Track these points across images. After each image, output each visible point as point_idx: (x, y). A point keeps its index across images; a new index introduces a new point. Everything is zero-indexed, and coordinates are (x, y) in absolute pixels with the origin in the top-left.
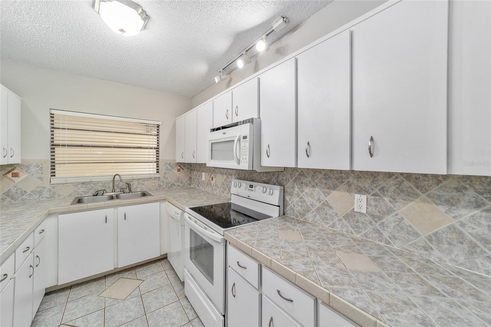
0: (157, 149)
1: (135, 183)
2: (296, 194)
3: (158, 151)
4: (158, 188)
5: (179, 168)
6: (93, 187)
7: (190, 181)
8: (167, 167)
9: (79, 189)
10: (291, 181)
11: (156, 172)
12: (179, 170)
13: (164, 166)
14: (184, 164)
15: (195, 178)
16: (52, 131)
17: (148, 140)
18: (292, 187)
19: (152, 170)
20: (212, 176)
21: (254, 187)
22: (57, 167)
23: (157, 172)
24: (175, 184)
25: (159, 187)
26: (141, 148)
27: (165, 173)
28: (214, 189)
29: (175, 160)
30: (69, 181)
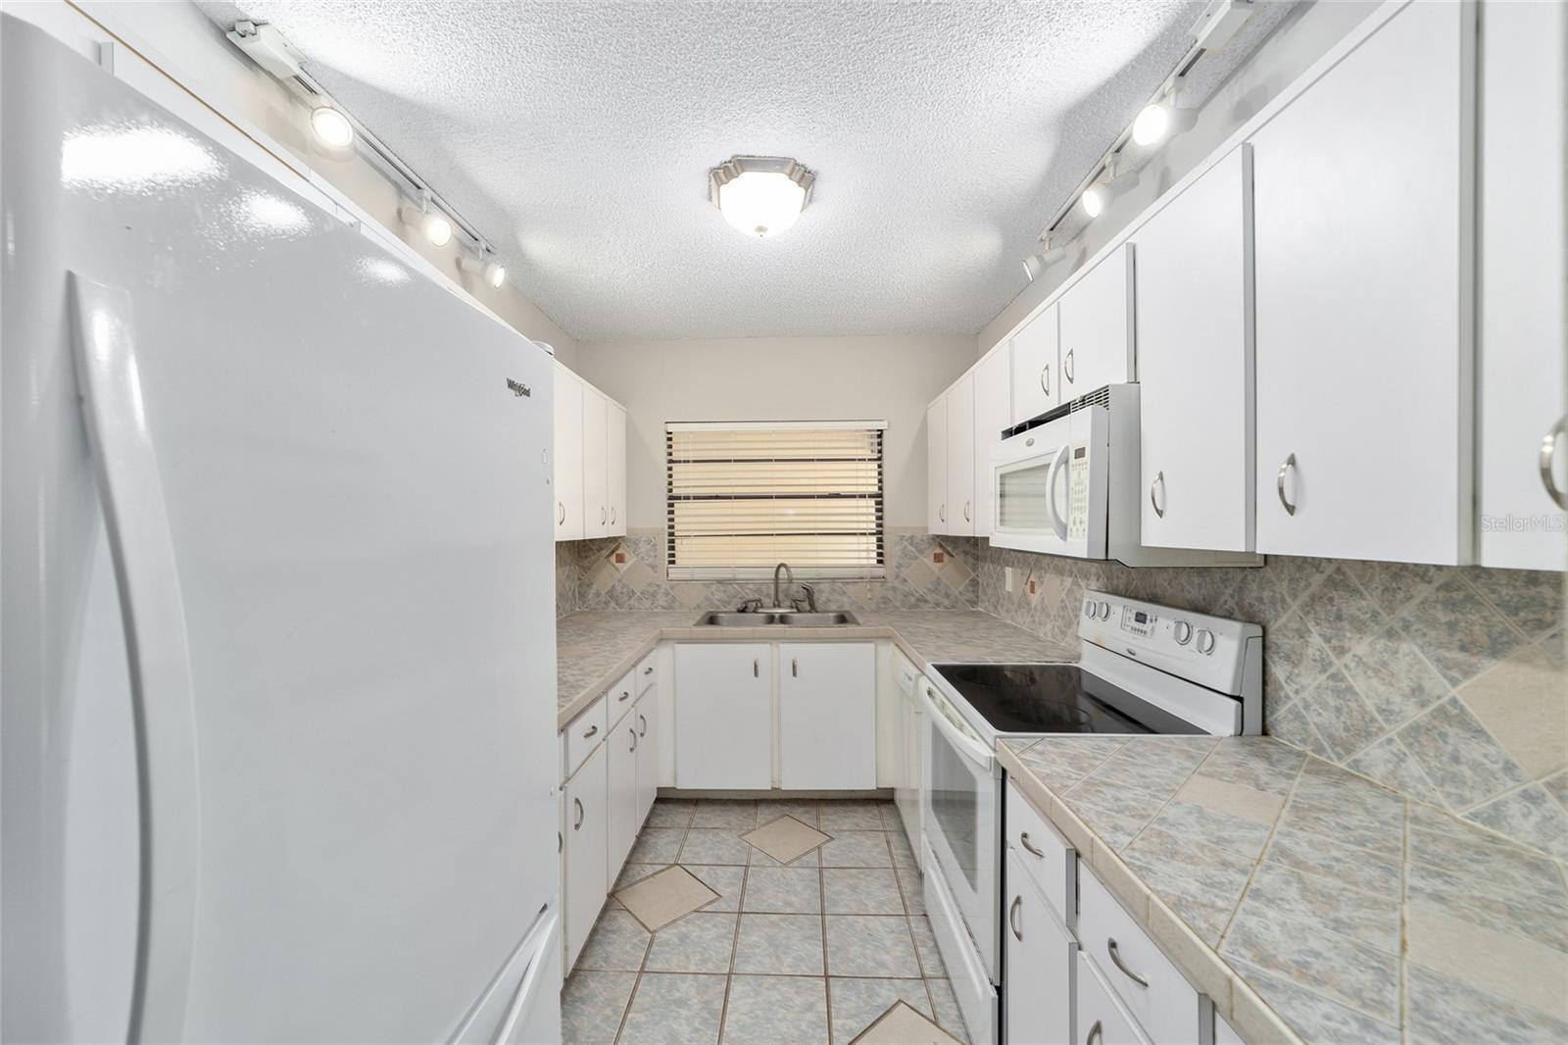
0: (878, 497)
1: (825, 587)
2: (1315, 660)
3: (880, 503)
4: (882, 606)
5: (938, 551)
6: (738, 593)
7: (973, 591)
8: (906, 547)
9: (712, 593)
10: (1295, 606)
11: (875, 561)
12: (938, 558)
13: (896, 544)
14: (954, 541)
15: (987, 585)
16: (670, 469)
17: (854, 474)
18: (1297, 630)
19: (864, 554)
20: (1032, 579)
21: (1151, 621)
22: (678, 541)
23: (880, 562)
24: (929, 597)
25: (885, 603)
26: (837, 496)
27: (899, 566)
28: (1037, 620)
29: (927, 529)
30: (696, 577)
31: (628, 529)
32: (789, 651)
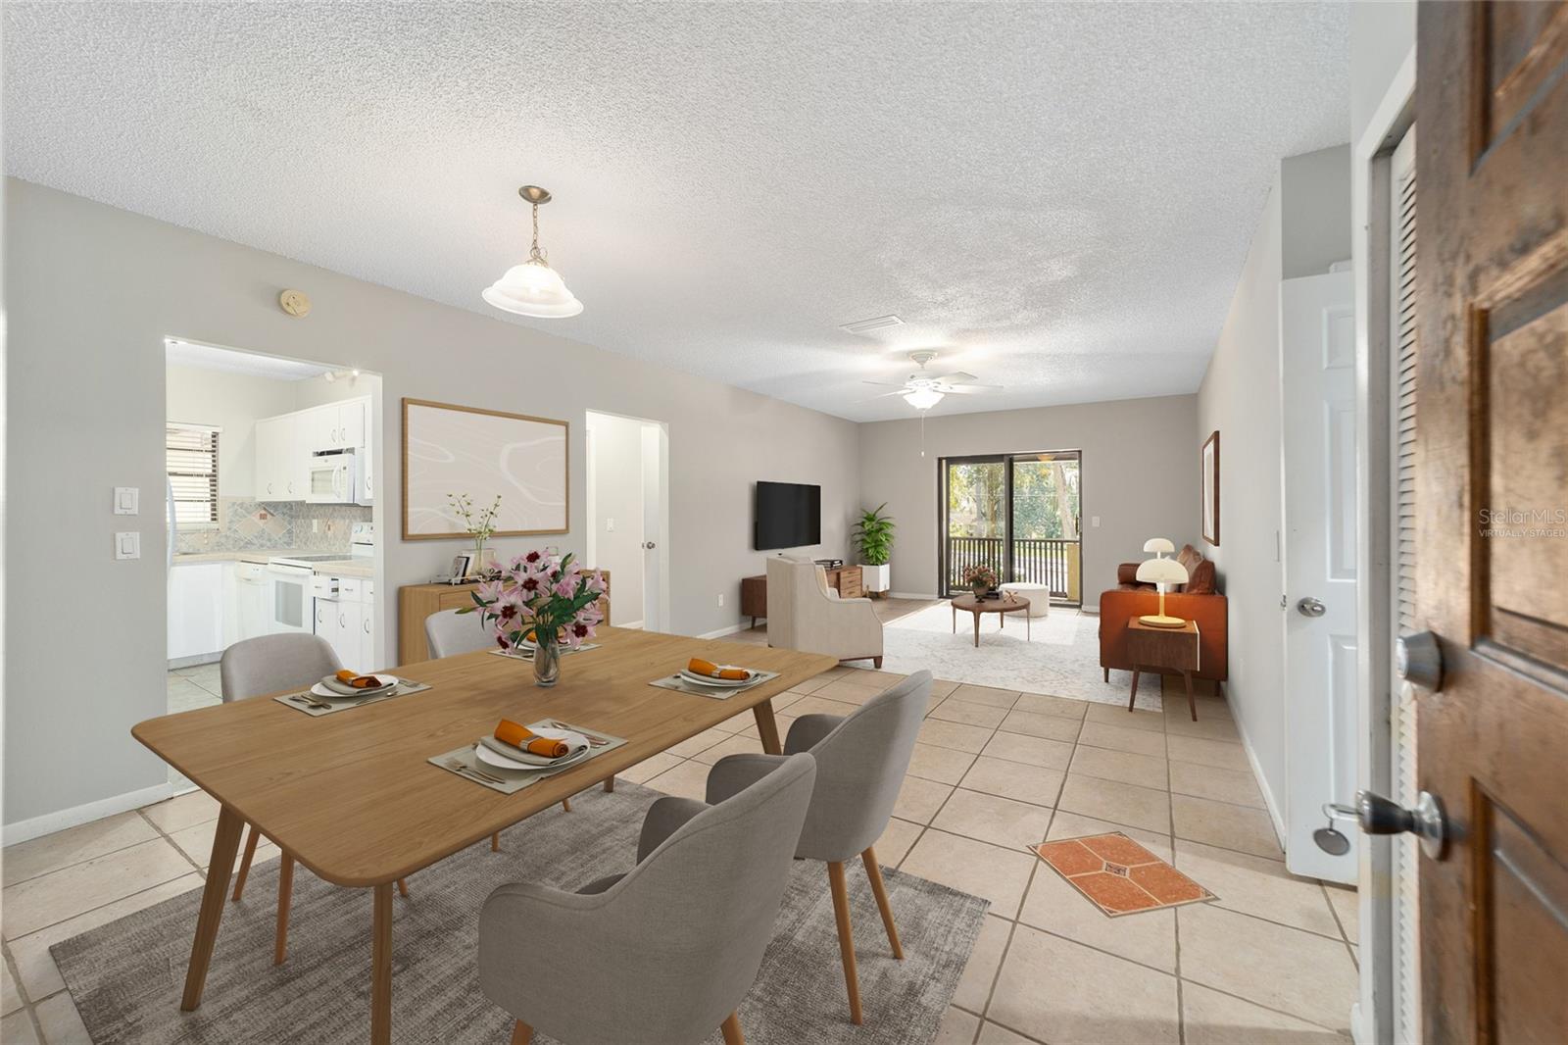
0: (213, 478)
3: (215, 481)
5: (263, 512)
7: (289, 536)
8: (236, 510)
11: (209, 519)
12: (263, 517)
13: (229, 508)
14: (276, 505)
15: (299, 532)
17: (192, 460)
19: (202, 514)
23: (214, 519)
24: (255, 541)
25: (218, 546)
27: (231, 522)
28: (331, 543)
29: (254, 498)
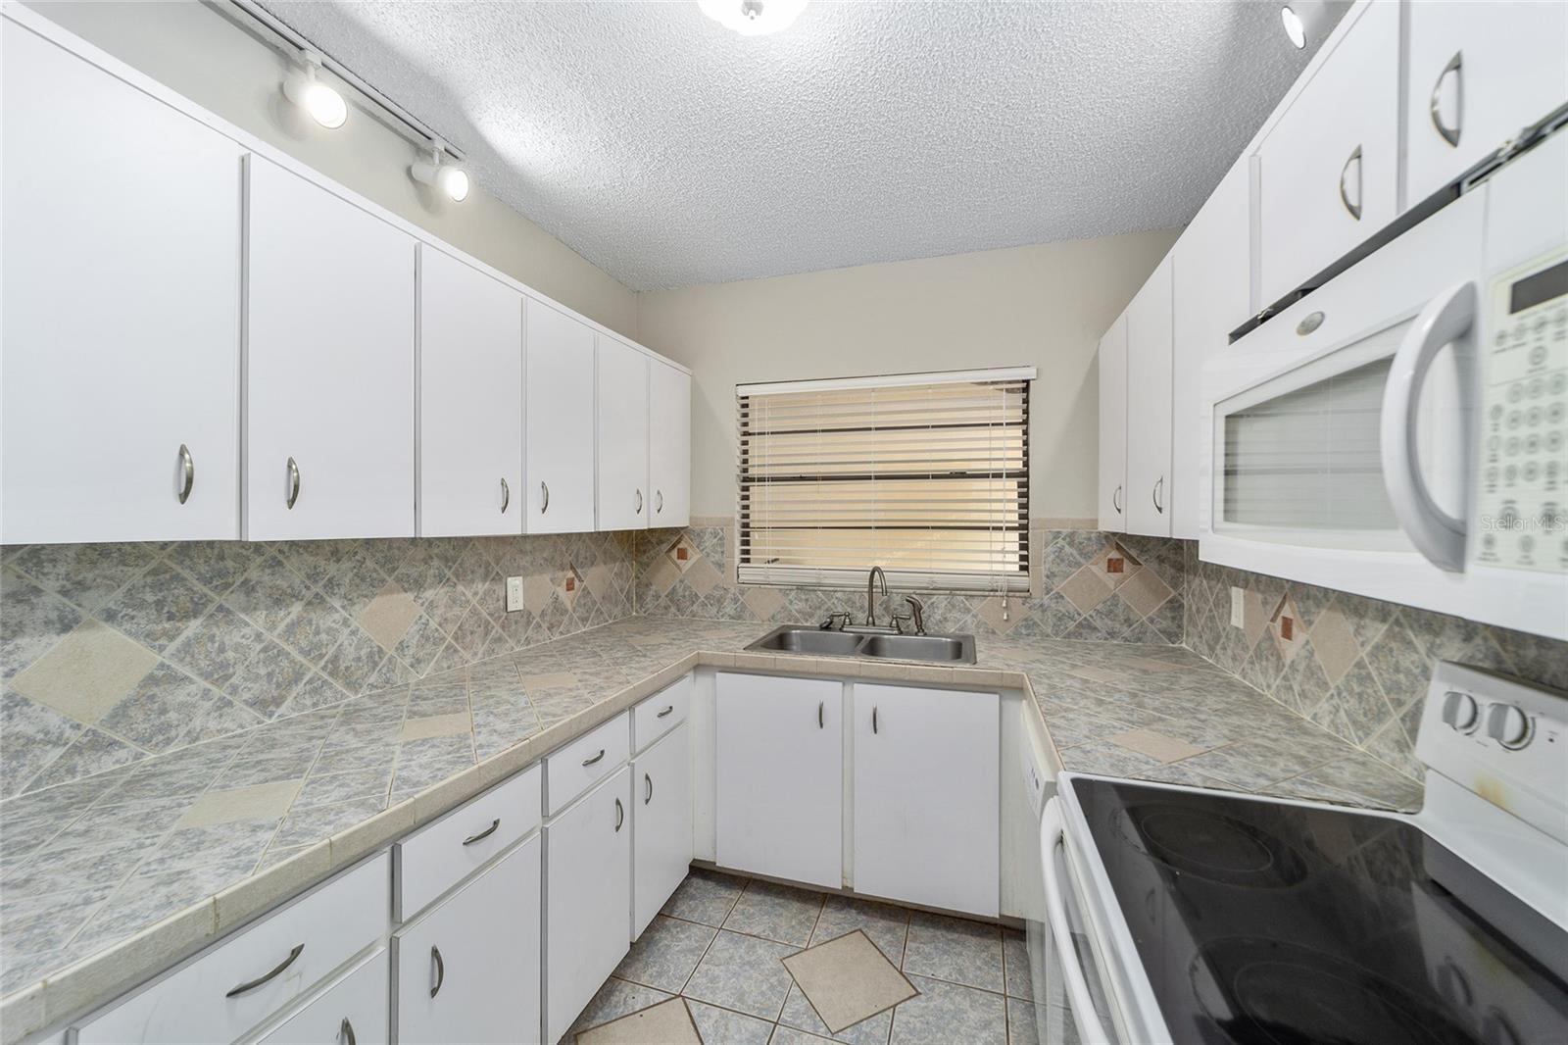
0: (1023, 477)
1: (941, 601)
3: (1026, 485)
4: (1024, 632)
5: (1114, 555)
6: (823, 603)
7: (1173, 618)
8: (1061, 549)
9: (791, 602)
11: (1017, 568)
12: (1114, 566)
13: (1050, 544)
14: (1142, 542)
15: (1198, 611)
16: (745, 443)
17: (986, 444)
19: (999, 557)
20: (1287, 612)
22: (754, 536)
23: (1023, 568)
24: (1098, 623)
25: (1027, 627)
26: (962, 475)
27: (1051, 576)
28: (1296, 688)
29: (1096, 521)
30: (772, 579)
31: (691, 518)
32: (867, 695)
